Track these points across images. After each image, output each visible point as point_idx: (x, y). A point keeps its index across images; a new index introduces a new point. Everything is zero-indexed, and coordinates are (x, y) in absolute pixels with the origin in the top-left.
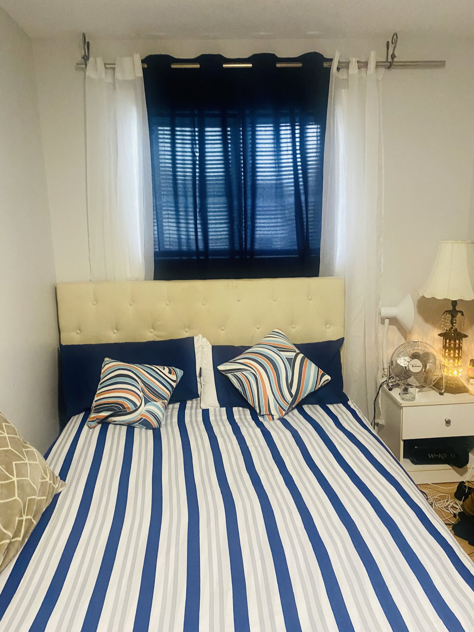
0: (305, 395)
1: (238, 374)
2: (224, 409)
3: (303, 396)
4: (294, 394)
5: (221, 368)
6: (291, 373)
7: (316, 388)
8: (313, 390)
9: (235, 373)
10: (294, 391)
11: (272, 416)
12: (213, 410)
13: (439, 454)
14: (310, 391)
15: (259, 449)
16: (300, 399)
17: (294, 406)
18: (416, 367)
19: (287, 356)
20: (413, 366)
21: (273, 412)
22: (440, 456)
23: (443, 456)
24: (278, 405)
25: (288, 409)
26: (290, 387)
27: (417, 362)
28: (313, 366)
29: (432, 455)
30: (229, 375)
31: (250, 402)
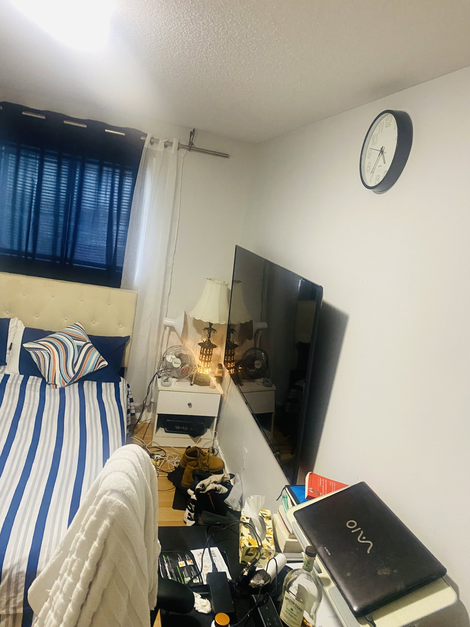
0: (86, 374)
1: (37, 352)
2: (22, 376)
3: (83, 374)
4: (76, 372)
5: (25, 345)
6: (77, 357)
7: (95, 370)
8: (92, 371)
9: (35, 351)
10: (76, 370)
11: (56, 385)
12: (13, 376)
13: (183, 427)
14: (90, 371)
15: (31, 406)
16: (81, 376)
17: (75, 380)
18: (177, 364)
19: (79, 344)
20: (175, 363)
21: (57, 382)
22: (183, 428)
23: (185, 428)
24: (62, 378)
25: (70, 382)
26: (74, 366)
27: (179, 361)
28: (97, 353)
29: (178, 426)
30: (31, 352)
31: (43, 374)
